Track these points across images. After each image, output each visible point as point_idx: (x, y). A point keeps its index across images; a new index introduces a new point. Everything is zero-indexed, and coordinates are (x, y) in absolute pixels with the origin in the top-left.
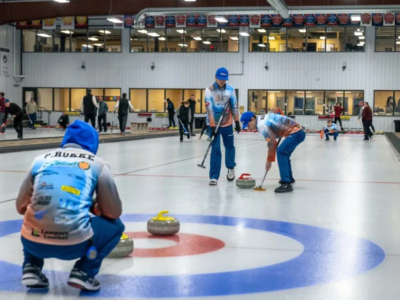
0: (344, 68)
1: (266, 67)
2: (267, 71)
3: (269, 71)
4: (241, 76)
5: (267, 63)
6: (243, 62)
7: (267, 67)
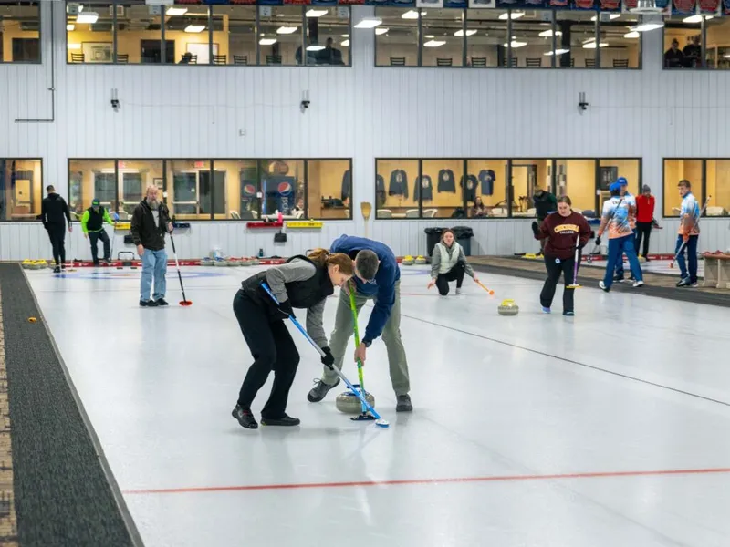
0: (305, 104)
1: (115, 103)
2: (116, 111)
3: (120, 110)
4: (50, 124)
5: (115, 91)
6: (52, 89)
7: (117, 101)
